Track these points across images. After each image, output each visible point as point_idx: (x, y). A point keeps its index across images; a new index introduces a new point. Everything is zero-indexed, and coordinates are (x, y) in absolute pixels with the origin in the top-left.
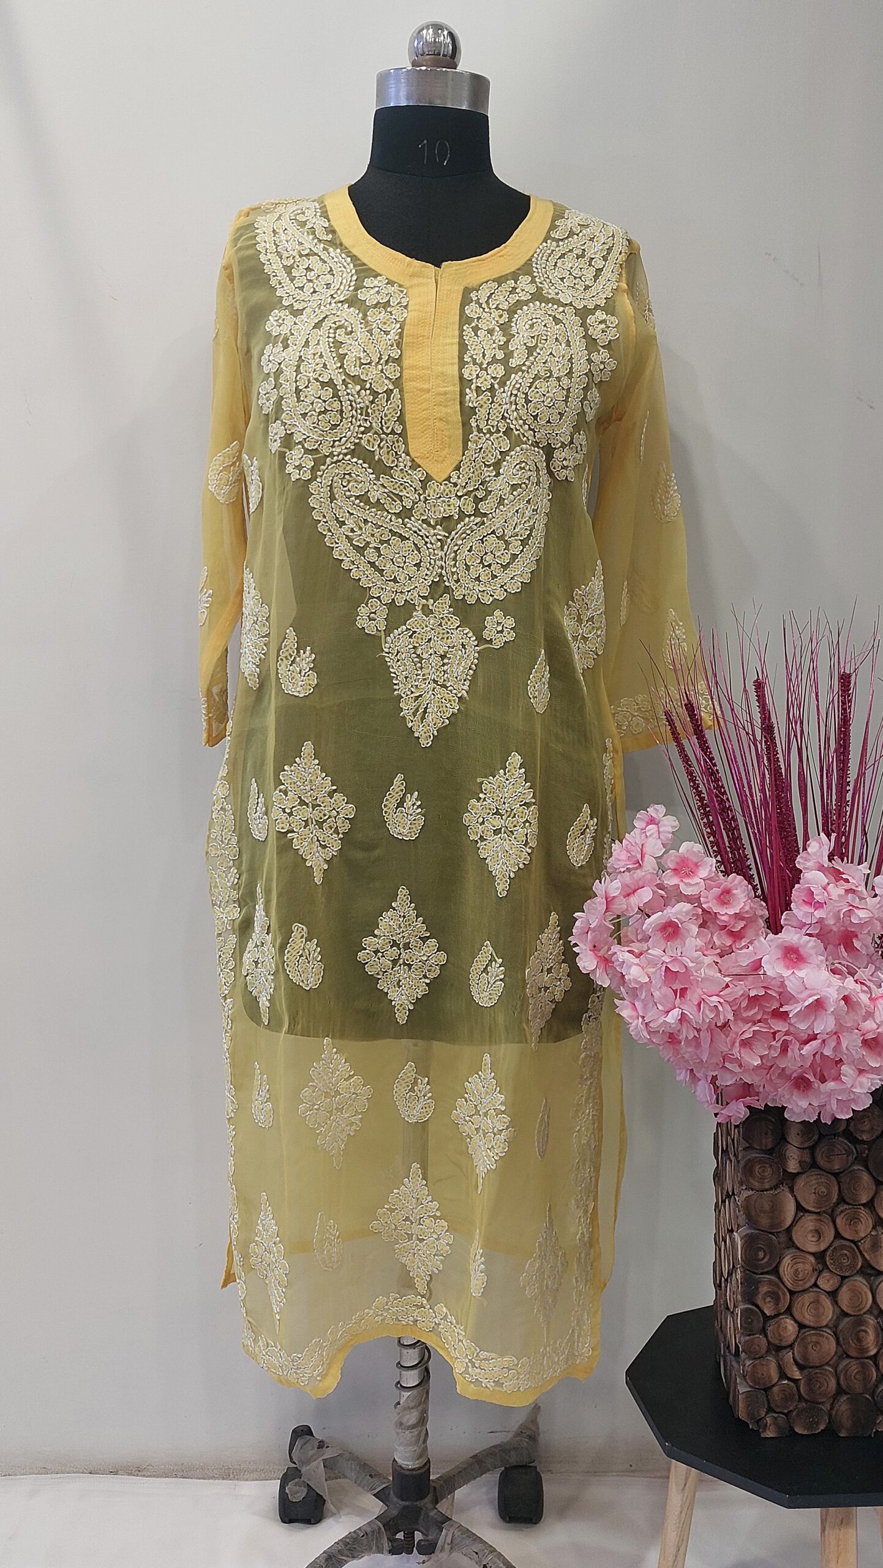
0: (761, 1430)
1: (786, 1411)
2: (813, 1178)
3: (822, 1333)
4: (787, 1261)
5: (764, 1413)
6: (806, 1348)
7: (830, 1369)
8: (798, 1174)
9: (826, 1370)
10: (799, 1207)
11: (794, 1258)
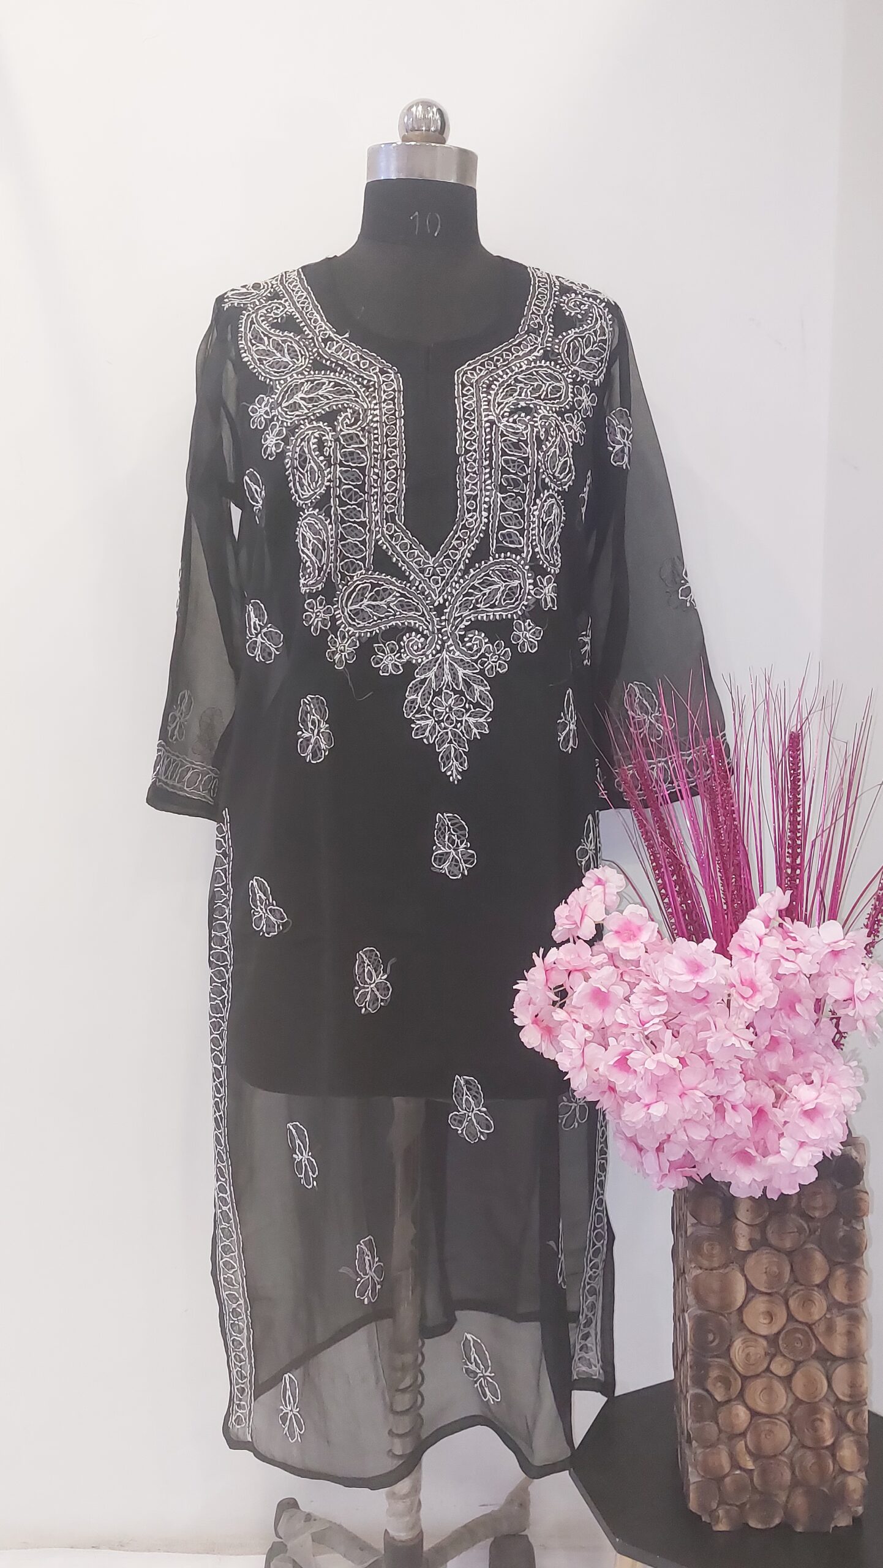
0: (712, 1524)
1: (738, 1504)
2: (764, 1256)
3: (776, 1421)
4: (738, 1344)
5: (716, 1506)
6: (760, 1435)
7: (786, 1460)
8: (749, 1252)
9: (780, 1460)
10: (750, 1288)
11: (745, 1341)
